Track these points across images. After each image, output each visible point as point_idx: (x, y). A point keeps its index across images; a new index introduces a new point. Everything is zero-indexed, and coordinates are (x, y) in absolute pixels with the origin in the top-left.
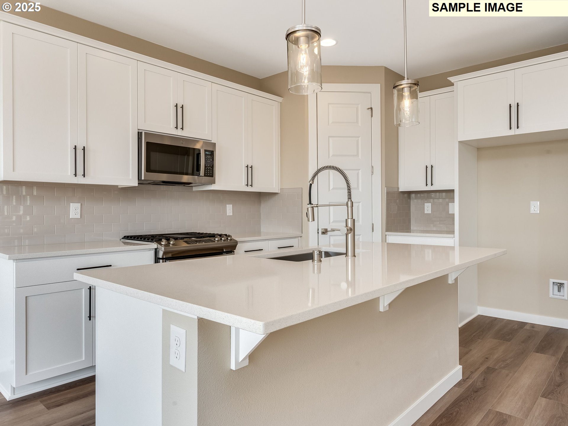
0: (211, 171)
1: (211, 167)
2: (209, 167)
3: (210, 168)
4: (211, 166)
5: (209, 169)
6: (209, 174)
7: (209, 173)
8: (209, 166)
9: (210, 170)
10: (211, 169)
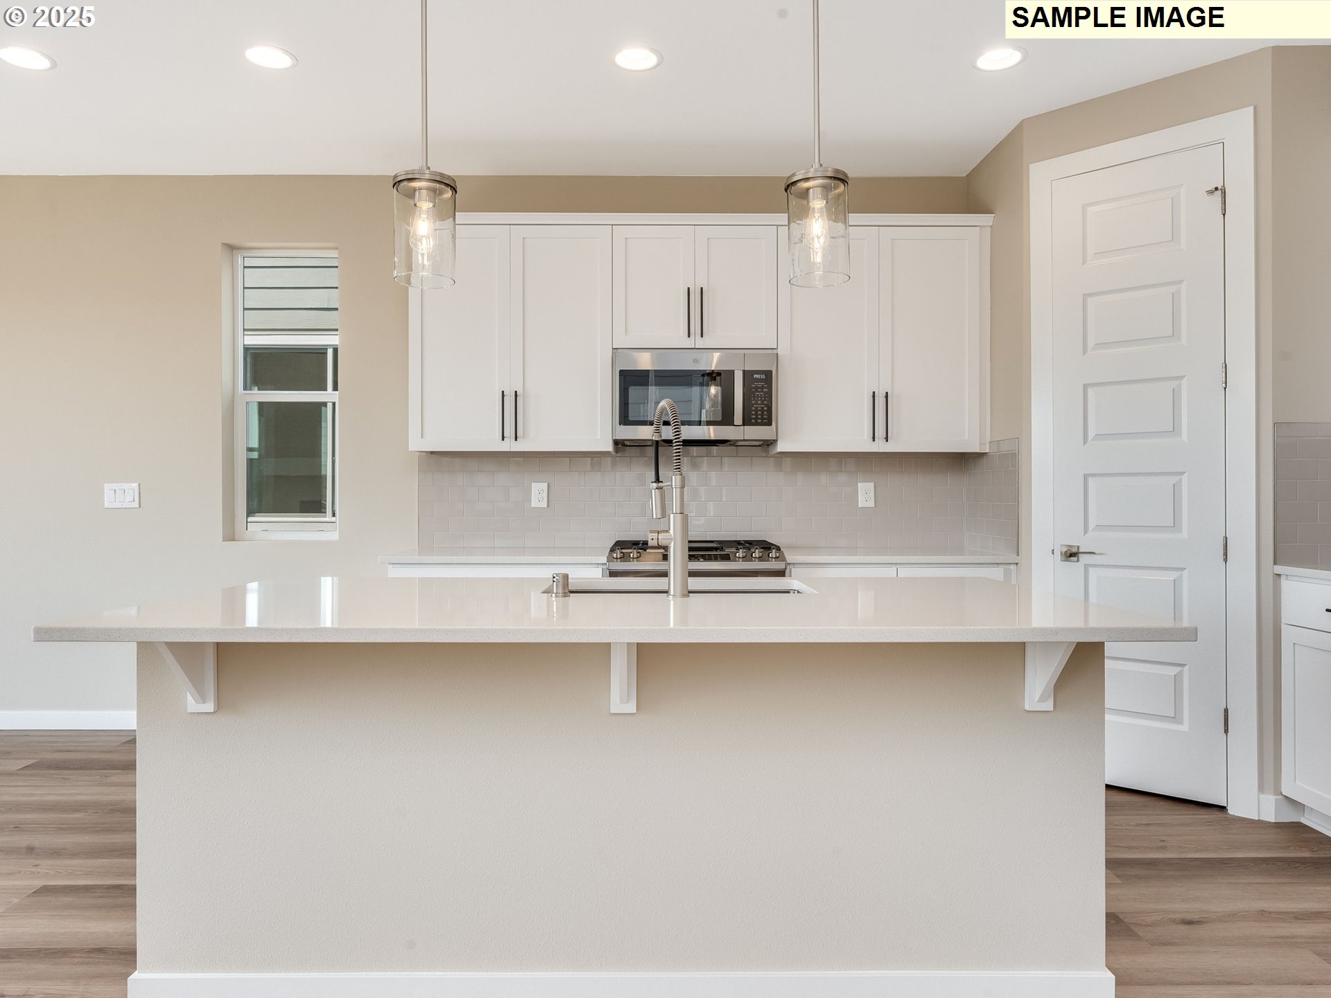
0: (765, 413)
1: (765, 404)
2: (759, 404)
3: (762, 408)
4: (765, 402)
5: (760, 408)
6: (759, 421)
7: (759, 419)
8: (759, 402)
9: (762, 410)
10: (766, 408)
